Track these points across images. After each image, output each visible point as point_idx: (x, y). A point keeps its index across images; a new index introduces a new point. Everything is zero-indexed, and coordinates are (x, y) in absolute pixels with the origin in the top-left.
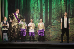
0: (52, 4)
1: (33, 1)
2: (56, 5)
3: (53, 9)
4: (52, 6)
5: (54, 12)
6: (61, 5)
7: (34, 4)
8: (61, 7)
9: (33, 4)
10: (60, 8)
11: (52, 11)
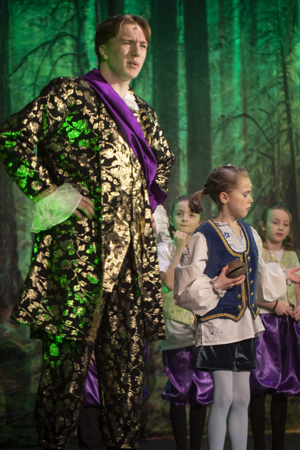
0: (215, 78)
1: (31, 24)
2: (244, 85)
3: (226, 121)
4: (216, 97)
5: (233, 152)
6: (286, 89)
7: (50, 54)
8: (288, 110)
9: (35, 60)
10: (275, 119)
11: (214, 138)
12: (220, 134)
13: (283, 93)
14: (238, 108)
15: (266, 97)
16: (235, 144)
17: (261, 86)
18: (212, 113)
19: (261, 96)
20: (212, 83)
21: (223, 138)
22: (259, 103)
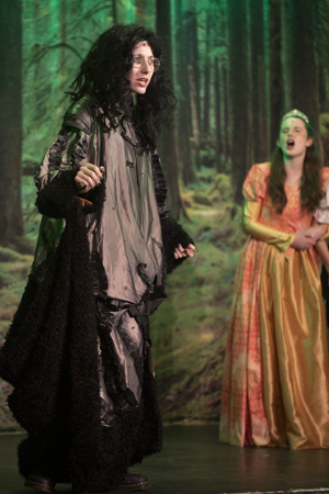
2: (63, 8)
4: (28, 22)
6: (114, 14)
11: (26, 73)
12: (33, 68)
13: (110, 19)
14: (55, 36)
15: (91, 23)
16: (51, 79)
17: (85, 10)
18: (24, 42)
19: (85, 22)
20: (24, 5)
21: (37, 72)
22: (82, 30)
